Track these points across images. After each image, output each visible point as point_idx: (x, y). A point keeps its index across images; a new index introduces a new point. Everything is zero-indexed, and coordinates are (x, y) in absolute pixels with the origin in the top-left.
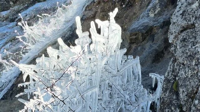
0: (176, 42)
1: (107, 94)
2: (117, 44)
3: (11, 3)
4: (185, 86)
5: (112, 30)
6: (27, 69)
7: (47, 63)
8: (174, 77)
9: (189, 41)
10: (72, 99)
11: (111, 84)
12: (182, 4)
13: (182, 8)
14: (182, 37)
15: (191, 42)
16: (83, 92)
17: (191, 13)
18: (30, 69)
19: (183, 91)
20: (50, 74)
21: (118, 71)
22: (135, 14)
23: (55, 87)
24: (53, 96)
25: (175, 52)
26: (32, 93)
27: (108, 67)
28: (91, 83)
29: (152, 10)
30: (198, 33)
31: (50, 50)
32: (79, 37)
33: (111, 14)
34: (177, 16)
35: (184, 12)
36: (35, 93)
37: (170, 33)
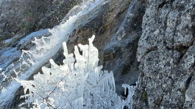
0: (143, 61)
1: (90, 101)
2: (95, 63)
3: (13, 33)
4: (153, 95)
5: (91, 52)
6: (27, 85)
7: (42, 79)
8: (143, 88)
9: (154, 60)
10: (63, 107)
11: (92, 93)
12: (146, 32)
13: (146, 34)
14: (147, 57)
15: (155, 61)
16: (71, 101)
17: (154, 38)
18: (29, 84)
19: (151, 99)
20: (45, 87)
21: (97, 83)
22: (107, 38)
23: (49, 98)
24: (48, 105)
25: (143, 68)
26: (31, 103)
27: (89, 80)
28: (77, 93)
29: (119, 35)
30: (160, 53)
31: (44, 69)
32: (66, 58)
33: (89, 39)
34: (143, 41)
35: (148, 37)
36: (34, 103)
37: (138, 54)
